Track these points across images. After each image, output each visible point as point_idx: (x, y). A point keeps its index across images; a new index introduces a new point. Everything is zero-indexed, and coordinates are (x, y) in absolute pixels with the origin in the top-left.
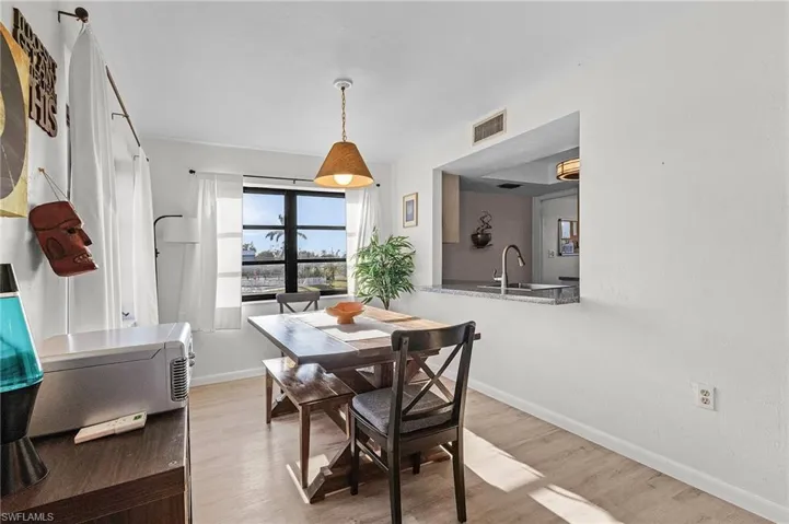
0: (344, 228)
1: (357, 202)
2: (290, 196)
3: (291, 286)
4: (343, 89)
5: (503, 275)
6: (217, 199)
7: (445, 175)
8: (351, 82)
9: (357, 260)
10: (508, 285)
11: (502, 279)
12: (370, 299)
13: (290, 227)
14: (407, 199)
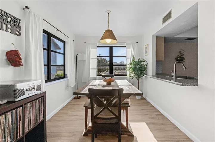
0: (126, 56)
1: (130, 48)
2: (111, 48)
3: (111, 72)
4: (108, 14)
5: (174, 73)
6: (91, 50)
7: (156, 37)
8: (111, 11)
9: (130, 66)
10: (176, 77)
11: (174, 74)
12: (133, 78)
13: (111, 56)
14: (146, 46)
